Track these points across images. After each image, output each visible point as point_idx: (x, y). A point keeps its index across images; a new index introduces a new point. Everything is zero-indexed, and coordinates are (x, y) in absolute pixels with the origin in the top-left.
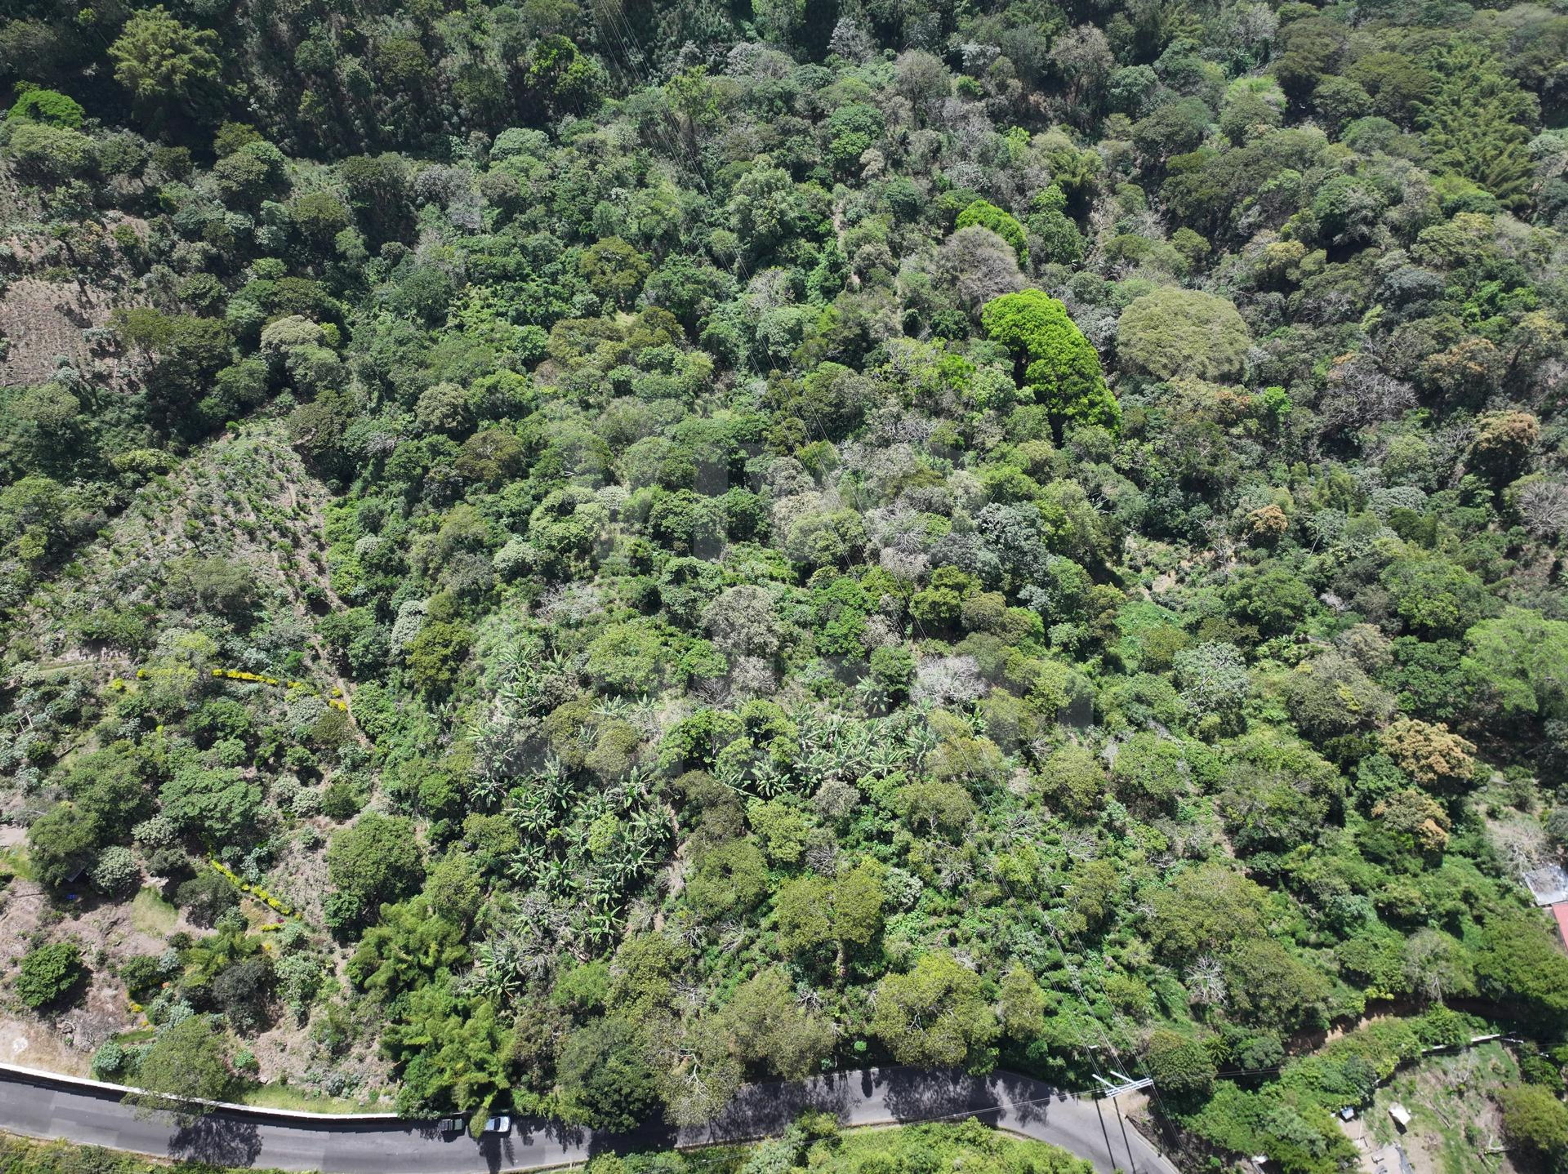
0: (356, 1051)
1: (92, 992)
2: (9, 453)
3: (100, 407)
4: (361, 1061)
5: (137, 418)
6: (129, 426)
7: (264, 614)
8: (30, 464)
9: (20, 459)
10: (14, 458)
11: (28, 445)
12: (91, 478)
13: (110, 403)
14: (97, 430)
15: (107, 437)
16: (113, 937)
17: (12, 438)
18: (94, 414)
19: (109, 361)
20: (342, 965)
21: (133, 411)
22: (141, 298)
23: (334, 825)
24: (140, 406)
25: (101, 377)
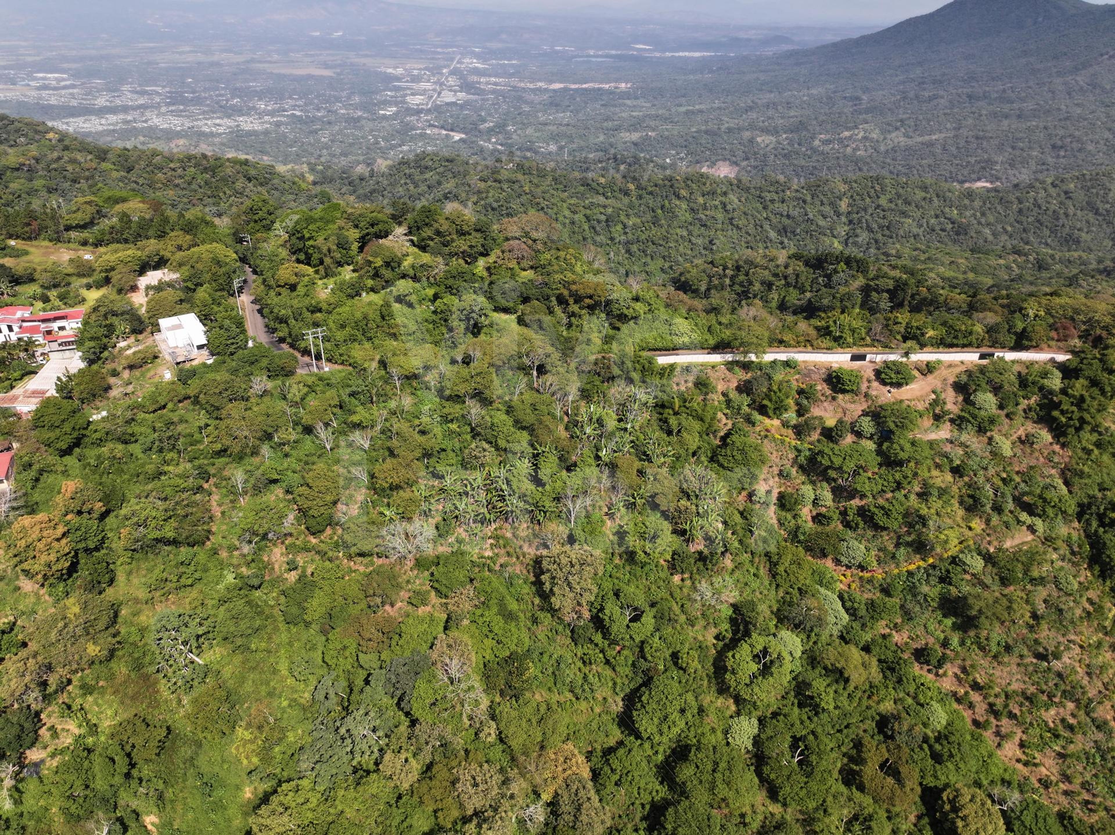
0: (690, 385)
1: (825, 385)
4: (686, 381)
16: (840, 410)
20: (724, 421)
23: (782, 489)
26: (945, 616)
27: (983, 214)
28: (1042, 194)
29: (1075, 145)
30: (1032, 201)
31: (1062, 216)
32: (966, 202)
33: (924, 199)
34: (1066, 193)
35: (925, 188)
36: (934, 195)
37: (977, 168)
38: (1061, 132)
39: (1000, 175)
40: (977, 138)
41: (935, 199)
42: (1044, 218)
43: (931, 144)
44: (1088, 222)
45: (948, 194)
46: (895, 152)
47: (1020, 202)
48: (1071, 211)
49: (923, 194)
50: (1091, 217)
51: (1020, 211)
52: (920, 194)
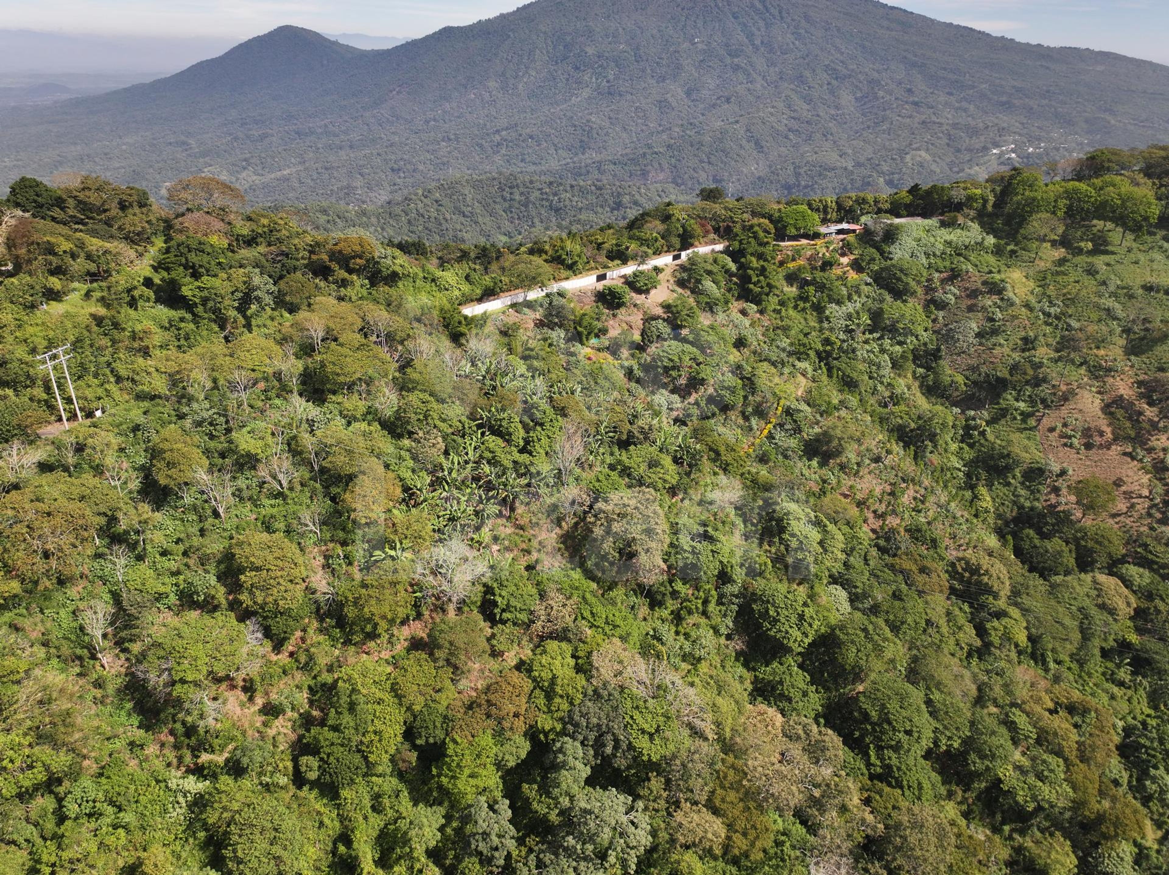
1: (600, 306)
2: (986, 440)
3: (1029, 487)
5: (1021, 507)
6: (1014, 503)
7: (815, 463)
8: (980, 451)
9: (982, 445)
10: (982, 441)
11: (993, 449)
12: (968, 475)
13: (1032, 492)
14: (1008, 484)
15: (1005, 490)
16: (625, 324)
17: (999, 442)
18: (1022, 483)
19: (1073, 498)
21: (1027, 504)
22: (1144, 529)
24: (1032, 509)
25: (1056, 490)
26: (810, 460)
27: (383, 229)
28: (420, 205)
29: (408, 166)
30: (414, 211)
31: (443, 221)
32: (365, 219)
33: (328, 222)
34: (437, 201)
35: (324, 212)
36: (335, 217)
37: (342, 194)
38: (393, 157)
39: (364, 198)
40: (326, 169)
41: (338, 220)
42: (430, 225)
43: (286, 179)
44: (462, 224)
45: (346, 214)
46: (254, 190)
47: (407, 215)
48: (448, 216)
49: (325, 217)
50: (463, 219)
51: (409, 222)
52: (323, 219)
